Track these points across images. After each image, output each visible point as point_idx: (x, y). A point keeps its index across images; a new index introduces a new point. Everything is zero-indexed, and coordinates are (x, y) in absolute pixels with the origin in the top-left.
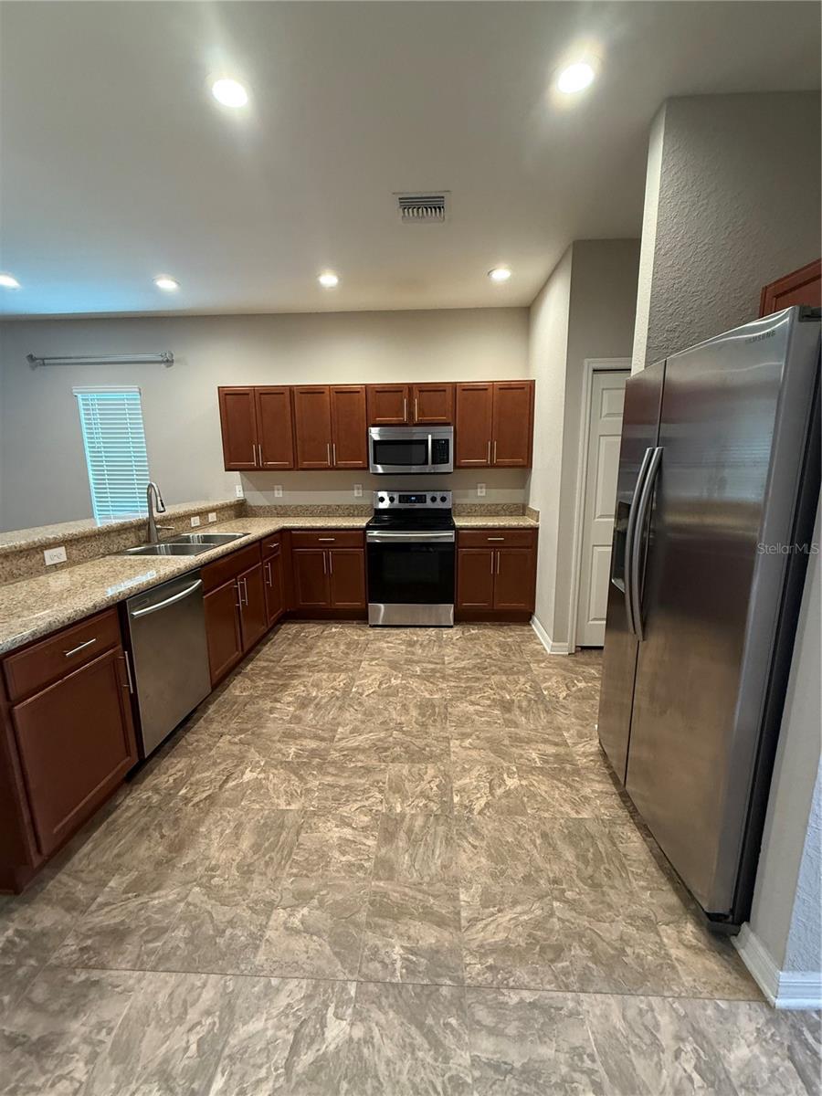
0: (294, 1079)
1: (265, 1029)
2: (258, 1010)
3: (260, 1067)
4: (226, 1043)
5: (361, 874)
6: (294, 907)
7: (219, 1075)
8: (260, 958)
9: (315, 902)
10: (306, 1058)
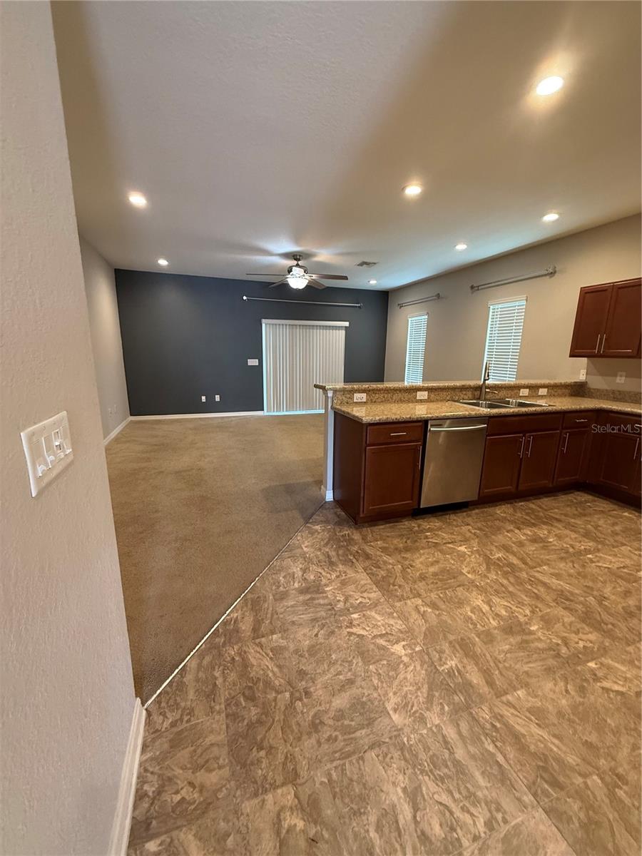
0: (373, 641)
1: (379, 621)
2: (383, 615)
3: (369, 626)
4: (366, 611)
5: (471, 626)
6: (427, 605)
7: (357, 614)
8: (398, 604)
9: (437, 613)
10: (381, 642)
